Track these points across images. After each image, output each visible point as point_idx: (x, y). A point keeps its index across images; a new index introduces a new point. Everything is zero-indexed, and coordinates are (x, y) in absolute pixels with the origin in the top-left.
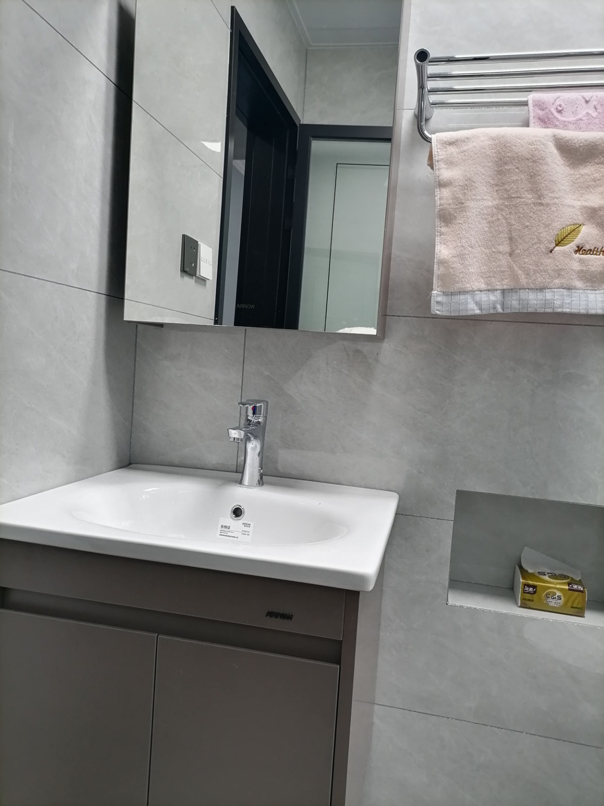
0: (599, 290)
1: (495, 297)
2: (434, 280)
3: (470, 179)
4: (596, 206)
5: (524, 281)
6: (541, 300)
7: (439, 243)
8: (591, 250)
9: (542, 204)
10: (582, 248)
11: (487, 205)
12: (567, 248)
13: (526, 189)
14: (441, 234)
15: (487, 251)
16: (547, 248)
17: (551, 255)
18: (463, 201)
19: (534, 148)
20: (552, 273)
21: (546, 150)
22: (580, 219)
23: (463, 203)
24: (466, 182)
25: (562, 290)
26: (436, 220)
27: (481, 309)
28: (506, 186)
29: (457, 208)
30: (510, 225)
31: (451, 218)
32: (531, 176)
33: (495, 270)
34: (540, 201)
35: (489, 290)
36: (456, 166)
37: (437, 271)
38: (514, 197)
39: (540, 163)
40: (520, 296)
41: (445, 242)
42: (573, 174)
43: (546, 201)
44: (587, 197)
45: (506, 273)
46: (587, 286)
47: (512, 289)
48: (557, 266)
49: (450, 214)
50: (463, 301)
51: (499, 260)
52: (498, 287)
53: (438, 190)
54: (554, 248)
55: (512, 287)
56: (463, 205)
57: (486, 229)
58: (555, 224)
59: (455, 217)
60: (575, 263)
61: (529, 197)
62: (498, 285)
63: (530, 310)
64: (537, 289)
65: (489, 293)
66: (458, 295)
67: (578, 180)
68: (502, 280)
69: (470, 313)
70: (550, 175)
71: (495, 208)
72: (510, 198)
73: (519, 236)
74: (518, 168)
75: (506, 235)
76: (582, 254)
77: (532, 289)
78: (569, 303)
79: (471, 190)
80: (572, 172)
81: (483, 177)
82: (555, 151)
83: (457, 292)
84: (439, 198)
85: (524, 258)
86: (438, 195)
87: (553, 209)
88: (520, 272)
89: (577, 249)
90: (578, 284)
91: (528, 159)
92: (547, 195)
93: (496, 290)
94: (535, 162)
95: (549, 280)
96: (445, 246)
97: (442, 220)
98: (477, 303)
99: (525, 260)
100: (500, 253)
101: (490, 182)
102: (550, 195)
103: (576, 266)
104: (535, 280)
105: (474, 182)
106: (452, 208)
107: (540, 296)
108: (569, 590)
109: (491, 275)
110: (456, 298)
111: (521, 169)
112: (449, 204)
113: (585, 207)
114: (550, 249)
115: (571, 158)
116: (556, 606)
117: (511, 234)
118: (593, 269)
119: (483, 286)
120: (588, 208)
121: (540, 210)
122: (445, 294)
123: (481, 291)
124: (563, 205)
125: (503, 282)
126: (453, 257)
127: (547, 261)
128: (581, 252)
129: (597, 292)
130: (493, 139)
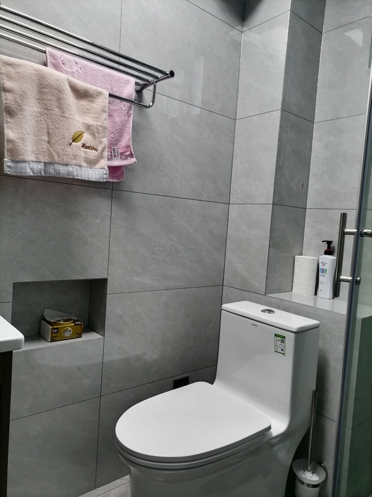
0: (93, 168)
1: (41, 166)
2: (5, 151)
3: (24, 92)
4: (90, 124)
5: (57, 159)
6: (66, 171)
7: (6, 128)
8: (88, 147)
9: (64, 117)
10: (85, 145)
11: (34, 110)
12: (78, 144)
13: (55, 106)
14: (8, 122)
15: (36, 138)
16: (68, 142)
17: (70, 146)
18: (21, 105)
19: (59, 83)
20: (72, 157)
21: (65, 86)
22: (83, 129)
23: (21, 106)
24: (22, 93)
25: (77, 166)
26: (4, 113)
27: (33, 173)
28: (45, 102)
29: (18, 108)
30: (48, 125)
31: (14, 114)
32: (58, 99)
33: (40, 150)
34: (64, 115)
35: (37, 162)
36: (14, 81)
37: (7, 146)
38: (50, 109)
39: (62, 93)
40: (55, 167)
41: (11, 128)
42: (78, 104)
43: (67, 115)
44: (85, 118)
45: (46, 153)
46: (88, 166)
47: (50, 163)
48: (74, 153)
49: (13, 111)
50: (24, 167)
51: (43, 145)
52: (43, 161)
53: (3, 93)
54: (72, 143)
55: (50, 162)
56: (21, 107)
57: (35, 125)
58: (72, 130)
59: (16, 113)
60: (82, 152)
61: (57, 111)
62: (42, 159)
63: (61, 176)
64: (64, 164)
65: (38, 163)
66: (21, 163)
67: (80, 108)
68: (44, 156)
69: (28, 174)
70: (68, 102)
71: (39, 113)
72: (47, 109)
73: (53, 132)
74: (51, 92)
75: (46, 131)
76: (85, 148)
77: (61, 164)
78: (80, 174)
79: (25, 99)
80: (77, 102)
81: (32, 92)
82: (69, 89)
83: (21, 161)
84: (5, 99)
85: (56, 146)
86: (4, 96)
87: (70, 121)
88: (54, 153)
89: (83, 145)
90: (84, 164)
91: (56, 89)
92: (67, 112)
93: (41, 162)
94: (59, 91)
95: (70, 160)
96: (11, 131)
97: (8, 113)
98: (31, 169)
99: (57, 147)
100: (43, 140)
101: (35, 97)
102: (68, 112)
103: (83, 155)
104: (63, 159)
105: (27, 94)
106: (15, 108)
107: (66, 168)
108: (75, 325)
109: (39, 153)
110: (20, 165)
111: (53, 94)
112: (13, 105)
113: (84, 123)
114: (70, 143)
115: (76, 94)
116: (69, 336)
117: (48, 130)
118: (90, 157)
119: (34, 159)
120: (86, 124)
121: (63, 120)
122: (13, 161)
123: (33, 162)
124: (74, 120)
125: (45, 158)
126: (17, 138)
127: (69, 149)
128: (84, 147)
129: (92, 169)
130: (36, 70)
